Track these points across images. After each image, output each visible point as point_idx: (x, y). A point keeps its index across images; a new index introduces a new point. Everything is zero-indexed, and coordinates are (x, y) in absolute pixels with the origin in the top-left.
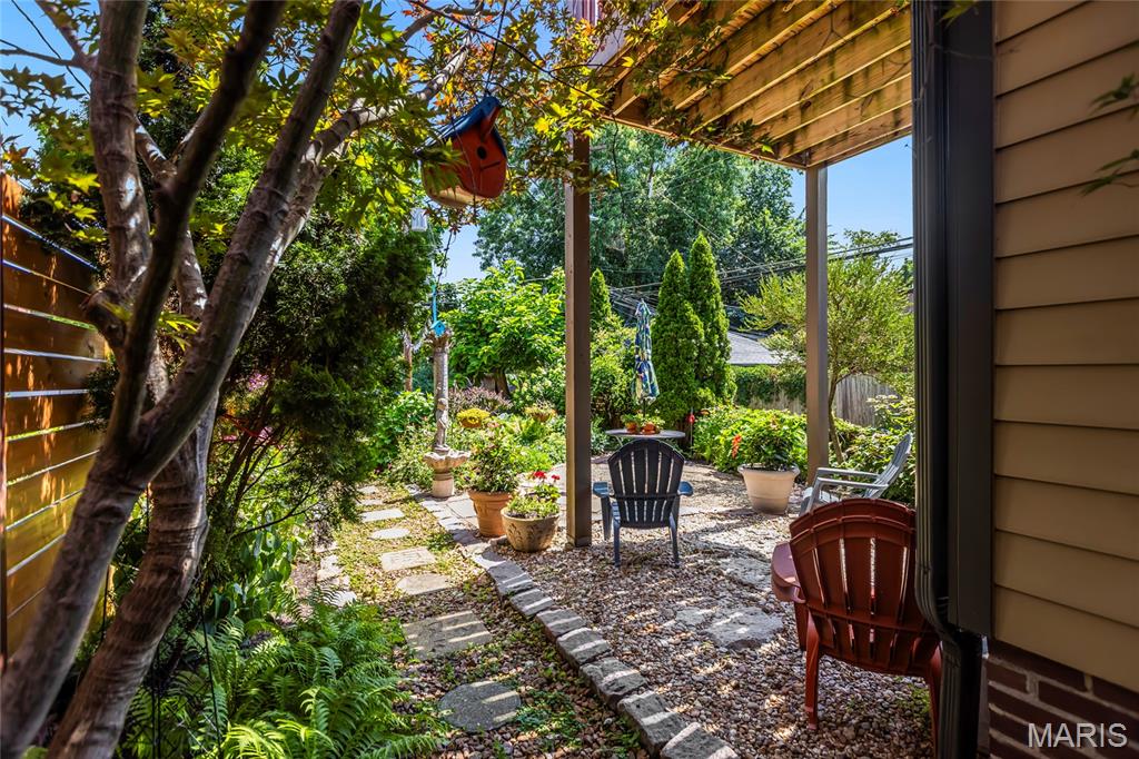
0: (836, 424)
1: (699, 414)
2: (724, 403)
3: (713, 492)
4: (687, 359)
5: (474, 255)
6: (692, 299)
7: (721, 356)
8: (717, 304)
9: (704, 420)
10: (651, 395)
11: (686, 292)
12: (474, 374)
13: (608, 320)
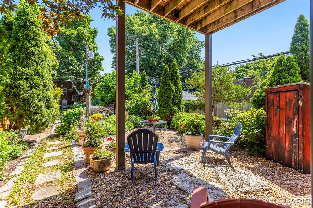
0: (214, 118)
1: (173, 115)
2: (181, 111)
3: (176, 141)
4: (170, 98)
5: (112, 68)
6: (171, 80)
7: (180, 97)
8: (179, 81)
9: (175, 117)
10: (156, 109)
11: (170, 77)
12: (107, 102)
13: (147, 86)
